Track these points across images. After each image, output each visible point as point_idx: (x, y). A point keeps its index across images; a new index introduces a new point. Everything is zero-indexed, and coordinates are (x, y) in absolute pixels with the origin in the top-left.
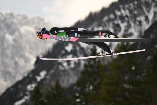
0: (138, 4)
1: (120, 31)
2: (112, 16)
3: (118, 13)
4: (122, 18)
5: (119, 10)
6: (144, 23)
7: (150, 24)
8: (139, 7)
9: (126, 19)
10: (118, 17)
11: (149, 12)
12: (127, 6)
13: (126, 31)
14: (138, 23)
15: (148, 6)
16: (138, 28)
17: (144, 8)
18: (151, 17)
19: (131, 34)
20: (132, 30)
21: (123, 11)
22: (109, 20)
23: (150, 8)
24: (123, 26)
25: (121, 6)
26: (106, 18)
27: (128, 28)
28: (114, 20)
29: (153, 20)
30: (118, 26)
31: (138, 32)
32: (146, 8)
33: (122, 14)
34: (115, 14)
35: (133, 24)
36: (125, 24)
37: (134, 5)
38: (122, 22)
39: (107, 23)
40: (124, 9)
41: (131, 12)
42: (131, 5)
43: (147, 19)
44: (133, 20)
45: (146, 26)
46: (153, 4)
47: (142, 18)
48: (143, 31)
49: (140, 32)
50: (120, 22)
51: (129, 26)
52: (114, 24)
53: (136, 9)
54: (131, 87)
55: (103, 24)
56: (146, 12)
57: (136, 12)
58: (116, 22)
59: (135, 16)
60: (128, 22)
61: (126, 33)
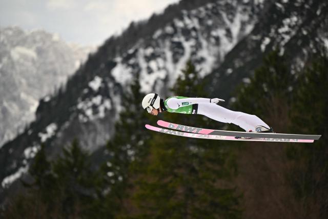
0: (213, 8)
1: (183, 54)
2: (169, 29)
3: (180, 24)
4: (186, 32)
5: (182, 19)
6: (224, 40)
7: (235, 42)
8: (215, 13)
9: (194, 34)
10: (179, 30)
11: (232, 21)
12: (194, 12)
13: (193, 54)
14: (213, 40)
15: (230, 10)
16: (214, 49)
17: (224, 15)
18: (235, 30)
19: (202, 60)
20: (203, 53)
21: (188, 21)
22: (165, 36)
23: (234, 15)
24: (188, 45)
25: (185, 12)
26: (158, 33)
27: (197, 49)
28: (172, 35)
29: (239, 35)
30: (179, 45)
31: (215, 56)
32: (228, 14)
33: (186, 25)
34: (173, 26)
35: (204, 43)
36: (192, 42)
37: (207, 9)
38: (187, 40)
39: (160, 41)
40: (189, 16)
41: (201, 21)
42: (202, 9)
43: (229, 33)
44: (205, 35)
45: (227, 46)
46: (240, 8)
47: (221, 33)
48: (222, 55)
49: (218, 56)
50: (182, 39)
51: (198, 46)
52: (173, 43)
53: (209, 17)
54: (203, 150)
55: (154, 43)
56: (228, 22)
57: (210, 22)
58: (176, 39)
59: (209, 29)
60: (197, 38)
61: (194, 58)
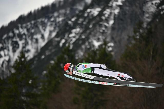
0: (35, 23)
1: (18, 47)
2: (11, 34)
3: (17, 32)
4: (20, 36)
5: (18, 29)
6: (40, 40)
7: (46, 41)
8: (36, 26)
9: (24, 37)
10: (16, 35)
11: (45, 30)
12: (24, 25)
13: (24, 47)
14: (34, 40)
15: (44, 25)
16: (35, 45)
17: (41, 27)
18: (46, 35)
19: (28, 51)
20: (29, 47)
21: (21, 30)
22: (8, 38)
23: (46, 27)
24: (21, 43)
25: (20, 25)
26: (5, 36)
27: (26, 45)
28: (13, 38)
29: (48, 38)
30: (16, 43)
31: (35, 48)
33: (20, 32)
34: (13, 32)
35: (30, 42)
36: (23, 41)
37: (31, 24)
38: (21, 40)
39: (6, 41)
40: (22, 28)
41: (28, 30)
42: (29, 24)
43: (43, 37)
44: (30, 37)
45: (42, 44)
46: (49, 24)
47: (38, 36)
48: (39, 48)
49: (37, 49)
50: (18, 40)
52: (13, 41)
53: (33, 28)
54: (28, 99)
55: (3, 42)
56: (42, 31)
57: (33, 31)
58: (14, 40)
59: (32, 35)
60: (26, 39)
61: (24, 50)
